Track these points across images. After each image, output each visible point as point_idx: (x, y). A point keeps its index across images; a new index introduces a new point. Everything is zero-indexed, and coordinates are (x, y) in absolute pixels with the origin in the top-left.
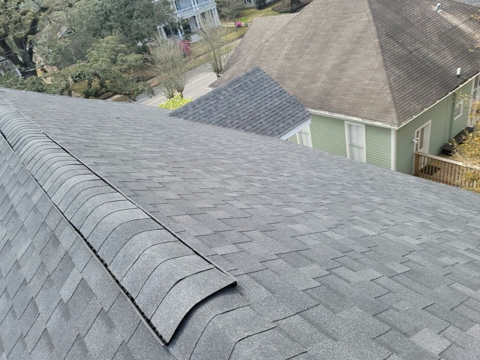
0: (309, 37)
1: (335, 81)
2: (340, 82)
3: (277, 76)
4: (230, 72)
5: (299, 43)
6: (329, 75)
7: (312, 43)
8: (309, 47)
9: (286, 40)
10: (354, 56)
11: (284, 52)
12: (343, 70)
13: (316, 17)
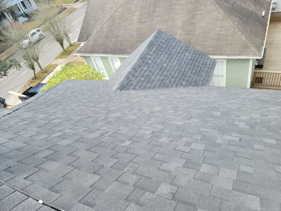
0: (153, 4)
6: (183, 29)
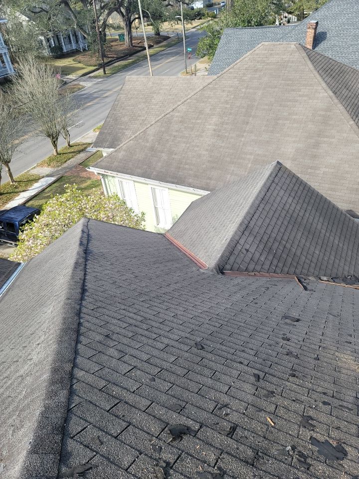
0: (244, 110)
1: (309, 170)
2: (318, 172)
3: (210, 159)
4: (124, 147)
5: (231, 116)
7: (251, 119)
8: (248, 123)
9: (207, 111)
10: (325, 139)
11: (210, 127)
12: (314, 157)
13: (245, 85)
